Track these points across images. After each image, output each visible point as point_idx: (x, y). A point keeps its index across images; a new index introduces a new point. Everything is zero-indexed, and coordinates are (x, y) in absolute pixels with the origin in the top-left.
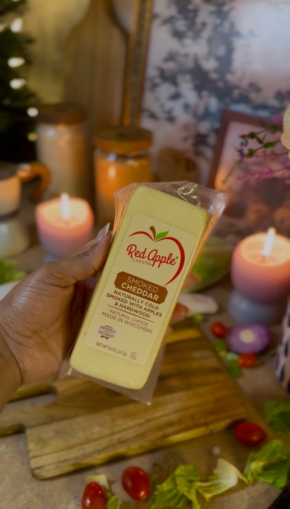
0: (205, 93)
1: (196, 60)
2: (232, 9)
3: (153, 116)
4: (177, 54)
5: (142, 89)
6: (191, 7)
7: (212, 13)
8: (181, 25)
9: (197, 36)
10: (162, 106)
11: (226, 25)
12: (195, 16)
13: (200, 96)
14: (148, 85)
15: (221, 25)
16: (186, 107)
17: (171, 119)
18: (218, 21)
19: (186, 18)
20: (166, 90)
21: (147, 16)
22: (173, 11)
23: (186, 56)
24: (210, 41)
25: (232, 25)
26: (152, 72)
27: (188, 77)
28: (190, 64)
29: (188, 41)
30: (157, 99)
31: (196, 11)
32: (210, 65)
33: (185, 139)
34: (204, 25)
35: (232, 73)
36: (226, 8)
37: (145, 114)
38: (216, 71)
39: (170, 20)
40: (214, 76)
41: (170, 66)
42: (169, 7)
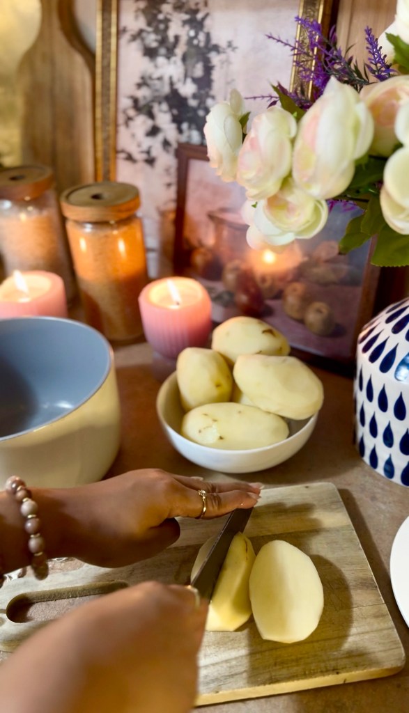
0: (185, 126)
1: (172, 84)
2: (207, 15)
3: (130, 158)
4: (150, 78)
5: (116, 126)
6: (161, 17)
7: (185, 23)
8: (152, 40)
9: (170, 53)
10: (139, 146)
11: (202, 37)
12: (167, 28)
13: (180, 131)
14: (121, 119)
15: (196, 37)
16: (166, 144)
17: (150, 161)
18: (192, 33)
19: (156, 31)
20: (141, 124)
21: (114, 30)
22: (141, 23)
23: (160, 79)
24: (184, 59)
25: (208, 36)
26: (125, 103)
27: (165, 106)
28: (166, 90)
29: (161, 60)
30: (133, 136)
31: (167, 21)
32: (188, 89)
33: (169, 185)
34: (177, 38)
35: (213, 97)
36: (200, 16)
37: (122, 156)
38: (195, 96)
39: (139, 35)
40: (193, 103)
41: (143, 93)
42: (137, 17)
